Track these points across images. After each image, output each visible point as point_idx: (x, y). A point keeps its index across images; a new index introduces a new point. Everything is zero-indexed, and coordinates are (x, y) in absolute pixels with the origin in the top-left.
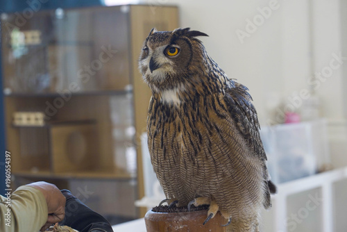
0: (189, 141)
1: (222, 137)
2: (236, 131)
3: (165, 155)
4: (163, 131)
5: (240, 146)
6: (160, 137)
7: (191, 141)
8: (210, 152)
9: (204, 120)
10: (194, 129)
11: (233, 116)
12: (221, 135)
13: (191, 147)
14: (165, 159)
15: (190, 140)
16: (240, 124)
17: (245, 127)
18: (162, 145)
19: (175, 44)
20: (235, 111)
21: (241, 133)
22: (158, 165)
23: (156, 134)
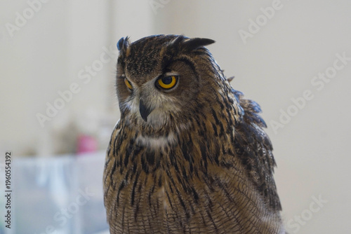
0: (177, 200)
1: (228, 194)
2: (247, 182)
3: (136, 216)
4: (136, 183)
5: (254, 204)
6: (130, 189)
7: (181, 201)
8: (210, 216)
9: (201, 173)
10: (186, 185)
11: (245, 163)
12: (225, 191)
13: (180, 208)
14: (136, 221)
15: (180, 198)
16: (253, 172)
17: (260, 175)
18: (133, 202)
19: (170, 71)
20: (246, 154)
21: (255, 184)
22: (123, 229)
23: (122, 187)
